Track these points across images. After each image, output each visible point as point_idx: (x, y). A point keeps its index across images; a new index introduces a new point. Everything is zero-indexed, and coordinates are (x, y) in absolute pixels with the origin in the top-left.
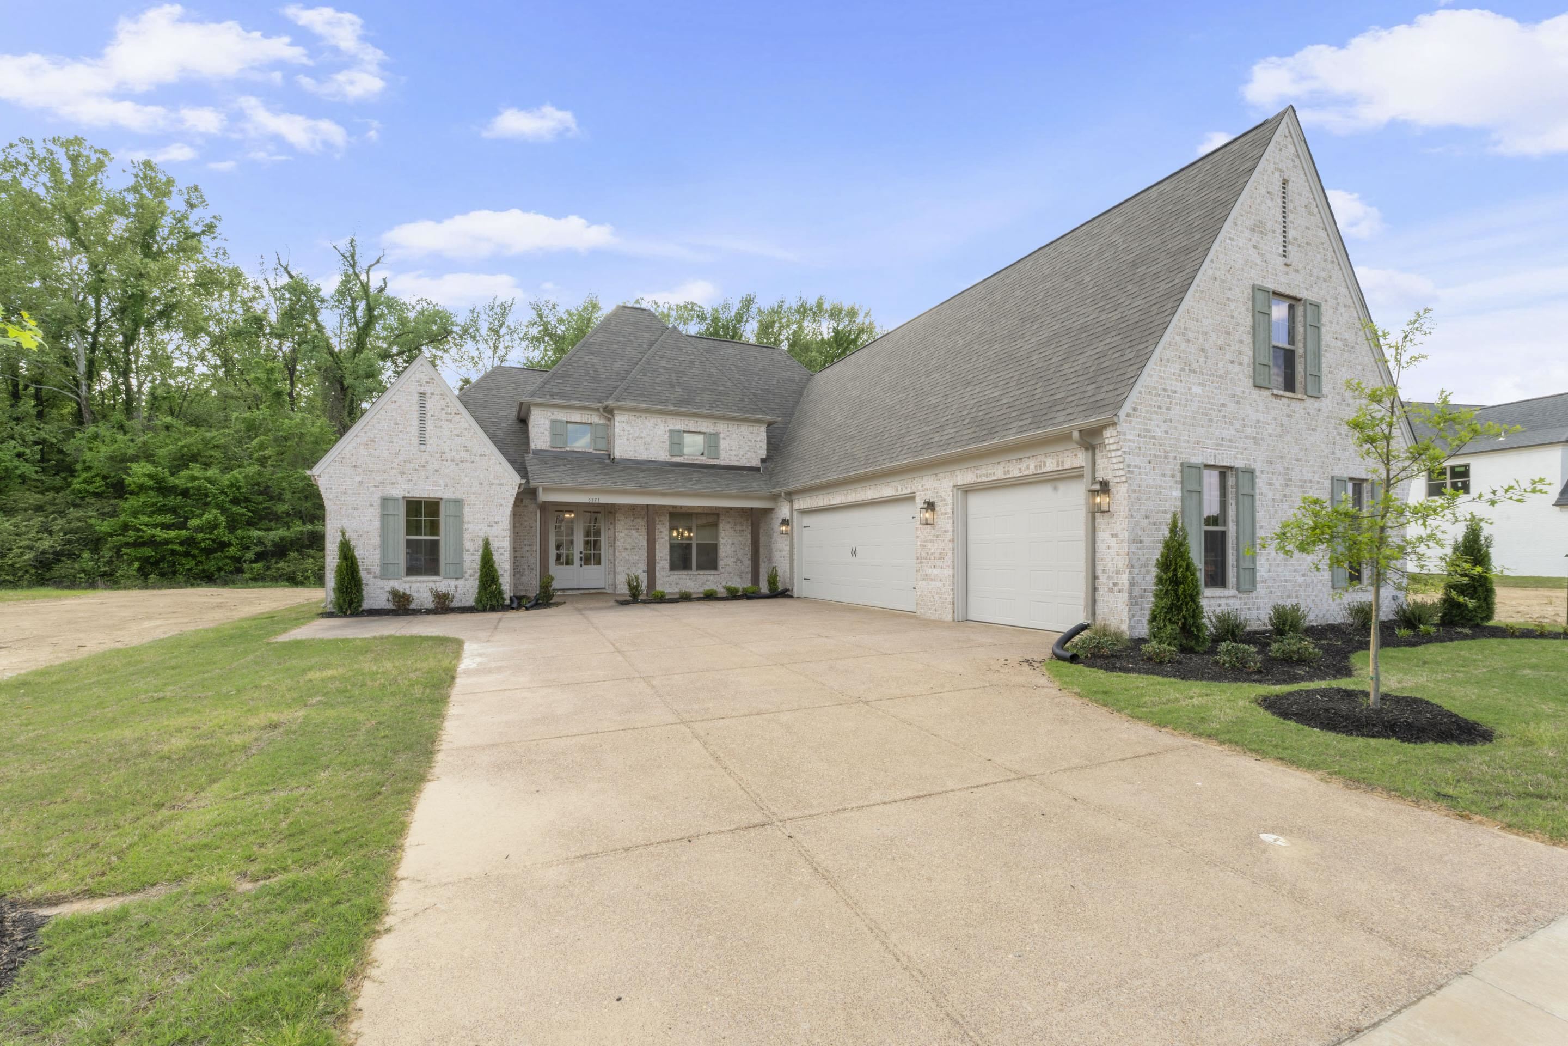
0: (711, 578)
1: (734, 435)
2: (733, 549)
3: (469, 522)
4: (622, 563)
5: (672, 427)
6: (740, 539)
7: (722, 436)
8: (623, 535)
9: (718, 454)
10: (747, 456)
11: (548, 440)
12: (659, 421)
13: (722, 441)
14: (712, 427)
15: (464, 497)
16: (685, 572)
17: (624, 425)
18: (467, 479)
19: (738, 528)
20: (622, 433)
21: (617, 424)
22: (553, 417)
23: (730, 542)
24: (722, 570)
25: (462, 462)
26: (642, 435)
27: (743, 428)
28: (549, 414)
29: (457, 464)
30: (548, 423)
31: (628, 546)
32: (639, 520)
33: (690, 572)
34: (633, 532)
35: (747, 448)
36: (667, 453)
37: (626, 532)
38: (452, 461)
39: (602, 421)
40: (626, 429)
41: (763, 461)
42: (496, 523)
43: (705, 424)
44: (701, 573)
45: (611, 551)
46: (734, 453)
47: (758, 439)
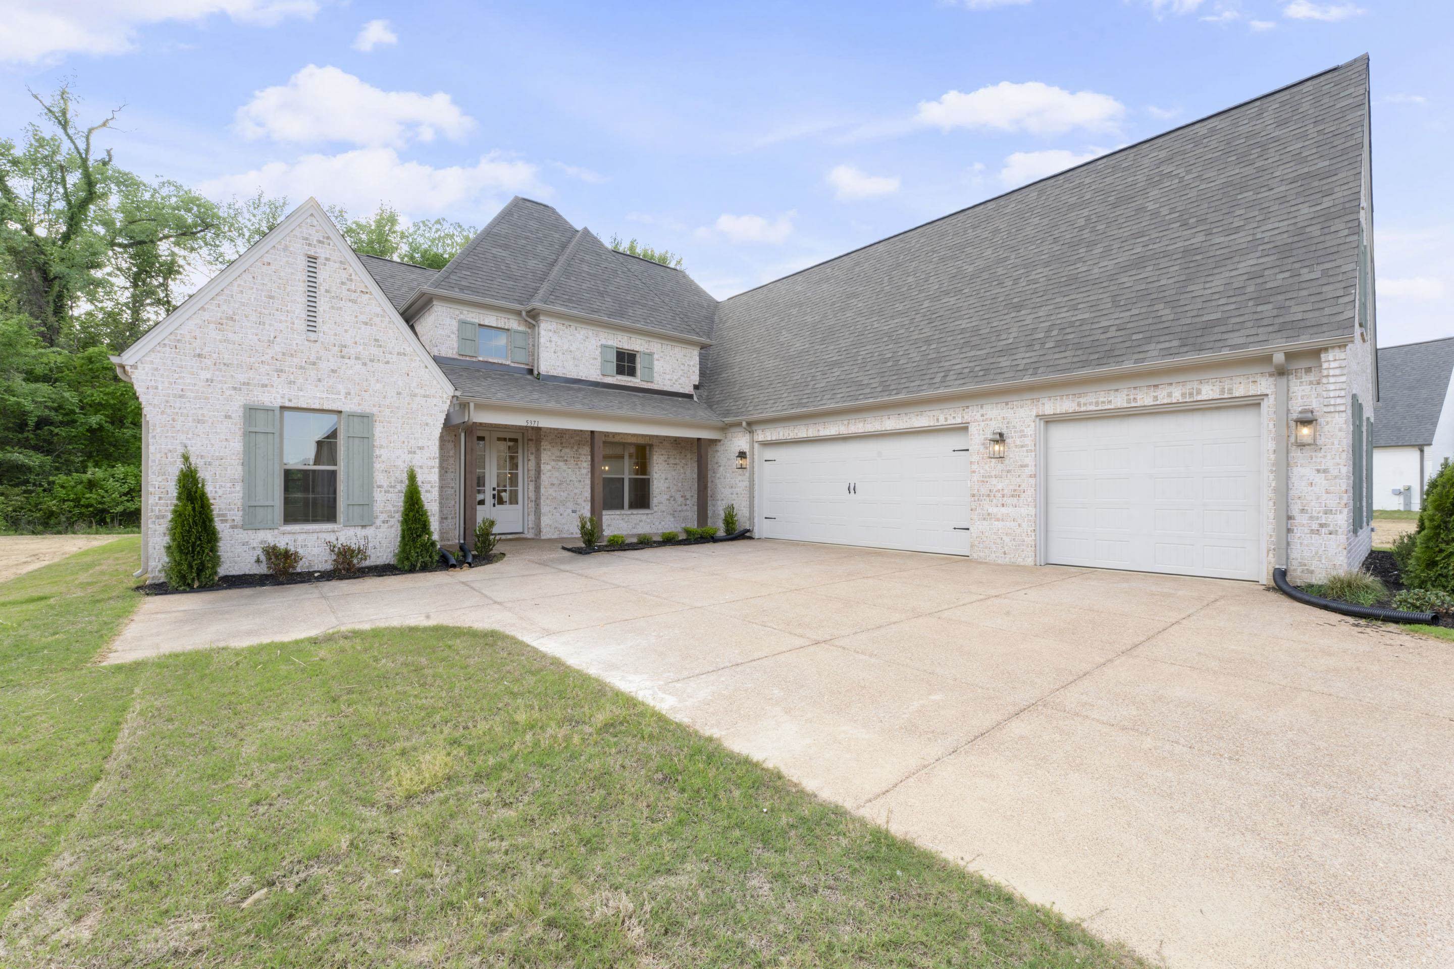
0: (644, 517)
1: (668, 358)
2: (666, 485)
3: (381, 447)
4: (548, 502)
5: (604, 342)
6: (674, 473)
7: (656, 356)
8: (549, 467)
9: (653, 377)
10: (681, 381)
11: (456, 345)
12: (590, 333)
13: (656, 363)
14: (646, 346)
15: (375, 410)
16: (618, 512)
17: (551, 334)
18: (378, 386)
19: (672, 461)
20: (548, 344)
21: (542, 332)
22: (462, 317)
23: (663, 476)
24: (655, 509)
25: (372, 361)
26: (572, 349)
27: (677, 350)
28: (457, 312)
29: (365, 364)
30: (455, 324)
31: (556, 482)
32: (567, 450)
33: (623, 512)
34: (561, 464)
35: (681, 373)
36: (599, 372)
37: (553, 463)
38: (357, 358)
39: (522, 328)
40: (553, 339)
41: (696, 387)
42: (421, 448)
43: (639, 342)
44: (635, 511)
45: (532, 487)
46: (668, 377)
47: (692, 363)
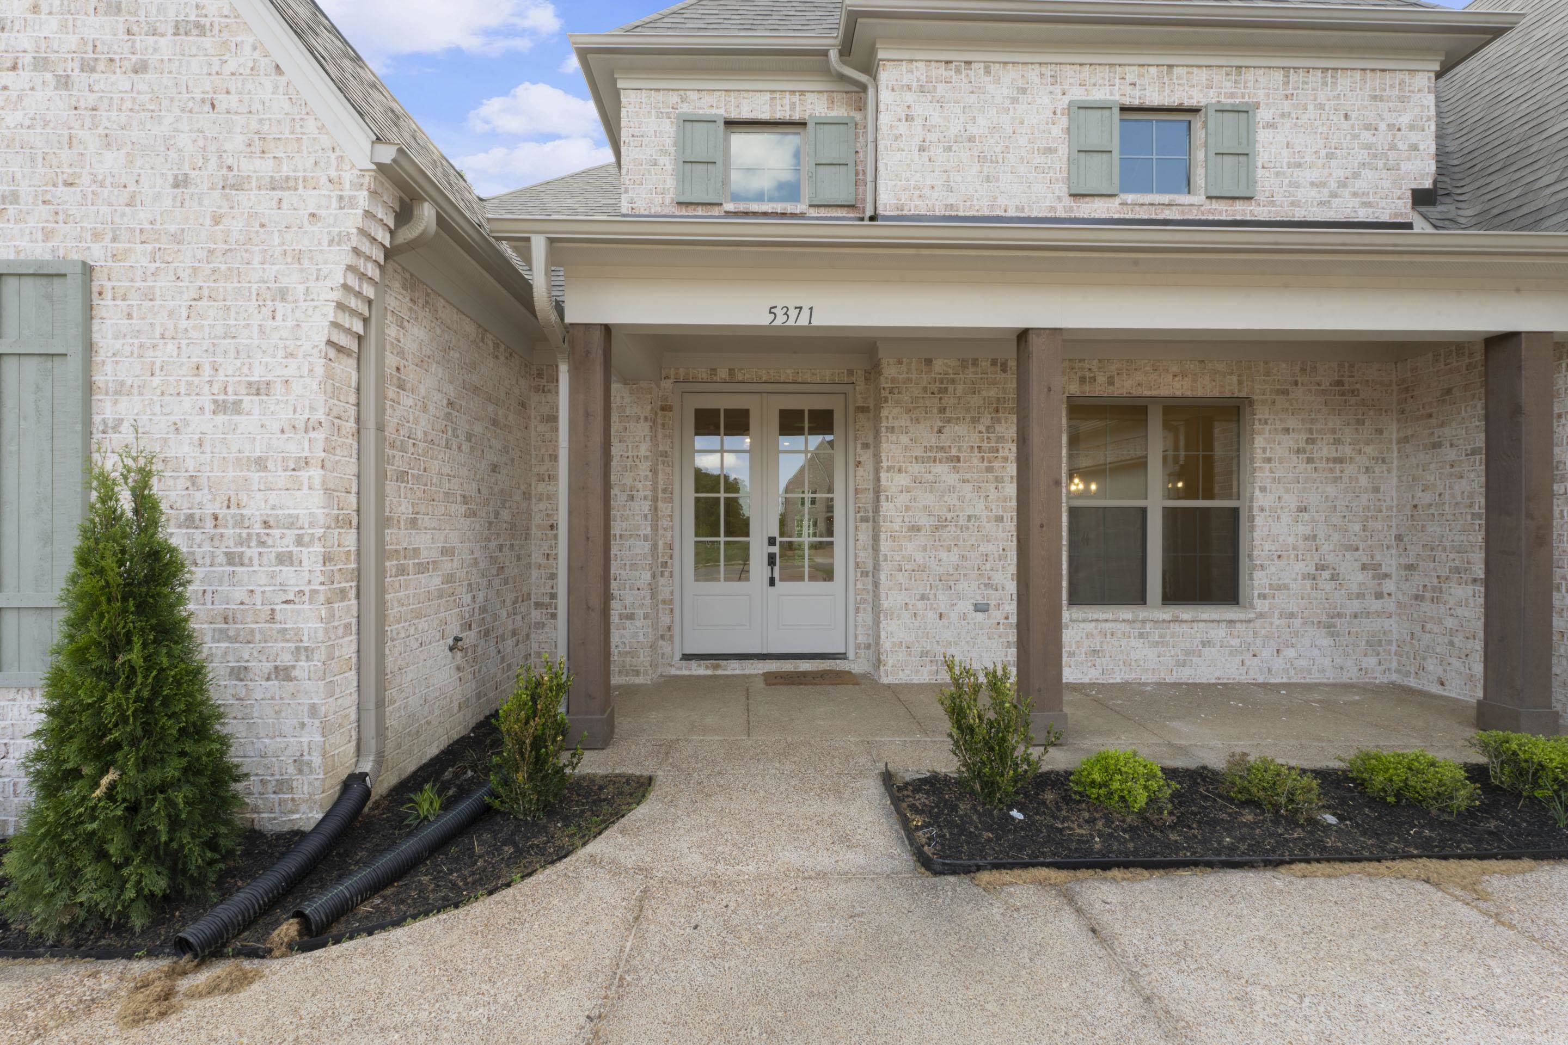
0: (1219, 633)
1: (1311, 112)
2: (1302, 529)
4: (901, 577)
5: (1078, 94)
6: (1331, 490)
7: (1264, 115)
8: (902, 480)
9: (1251, 181)
10: (1360, 185)
11: (670, 183)
12: (1033, 74)
13: (1263, 136)
14: (1228, 86)
16: (1126, 613)
17: (910, 97)
19: (1325, 450)
20: (902, 128)
21: (885, 96)
22: (685, 108)
23: (1291, 501)
24: (1261, 605)
26: (973, 130)
27: (1344, 81)
28: (674, 98)
30: (668, 129)
31: (924, 521)
32: (960, 429)
33: (1141, 613)
34: (941, 469)
35: (1362, 155)
36: (1062, 189)
37: (916, 468)
39: (840, 112)
40: (917, 111)
41: (1422, 198)
43: (1202, 76)
44: (1186, 613)
45: (864, 536)
46: (1309, 175)
47: (1405, 120)
